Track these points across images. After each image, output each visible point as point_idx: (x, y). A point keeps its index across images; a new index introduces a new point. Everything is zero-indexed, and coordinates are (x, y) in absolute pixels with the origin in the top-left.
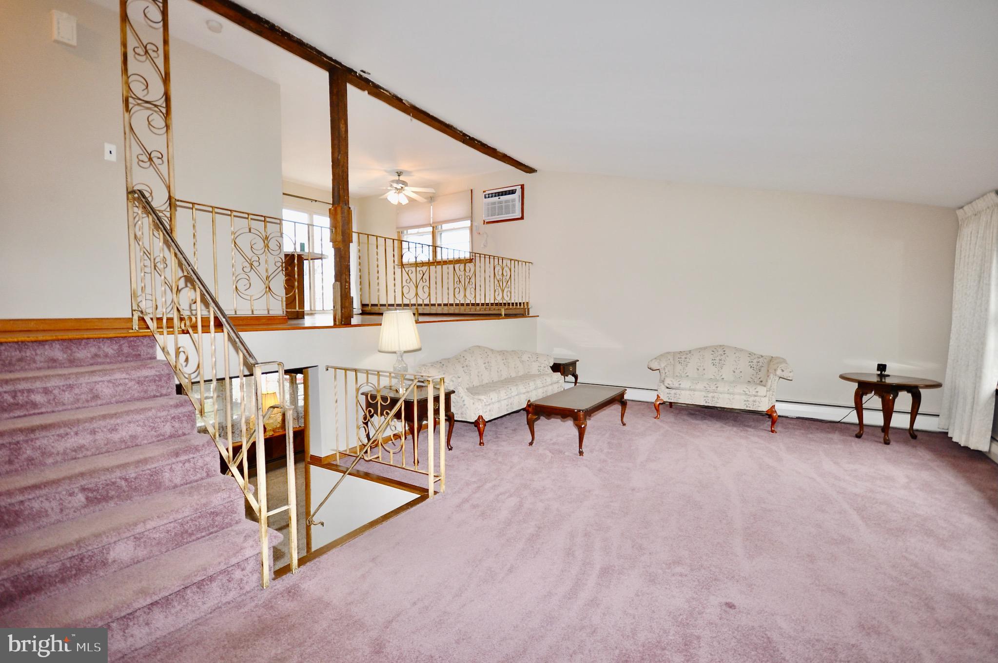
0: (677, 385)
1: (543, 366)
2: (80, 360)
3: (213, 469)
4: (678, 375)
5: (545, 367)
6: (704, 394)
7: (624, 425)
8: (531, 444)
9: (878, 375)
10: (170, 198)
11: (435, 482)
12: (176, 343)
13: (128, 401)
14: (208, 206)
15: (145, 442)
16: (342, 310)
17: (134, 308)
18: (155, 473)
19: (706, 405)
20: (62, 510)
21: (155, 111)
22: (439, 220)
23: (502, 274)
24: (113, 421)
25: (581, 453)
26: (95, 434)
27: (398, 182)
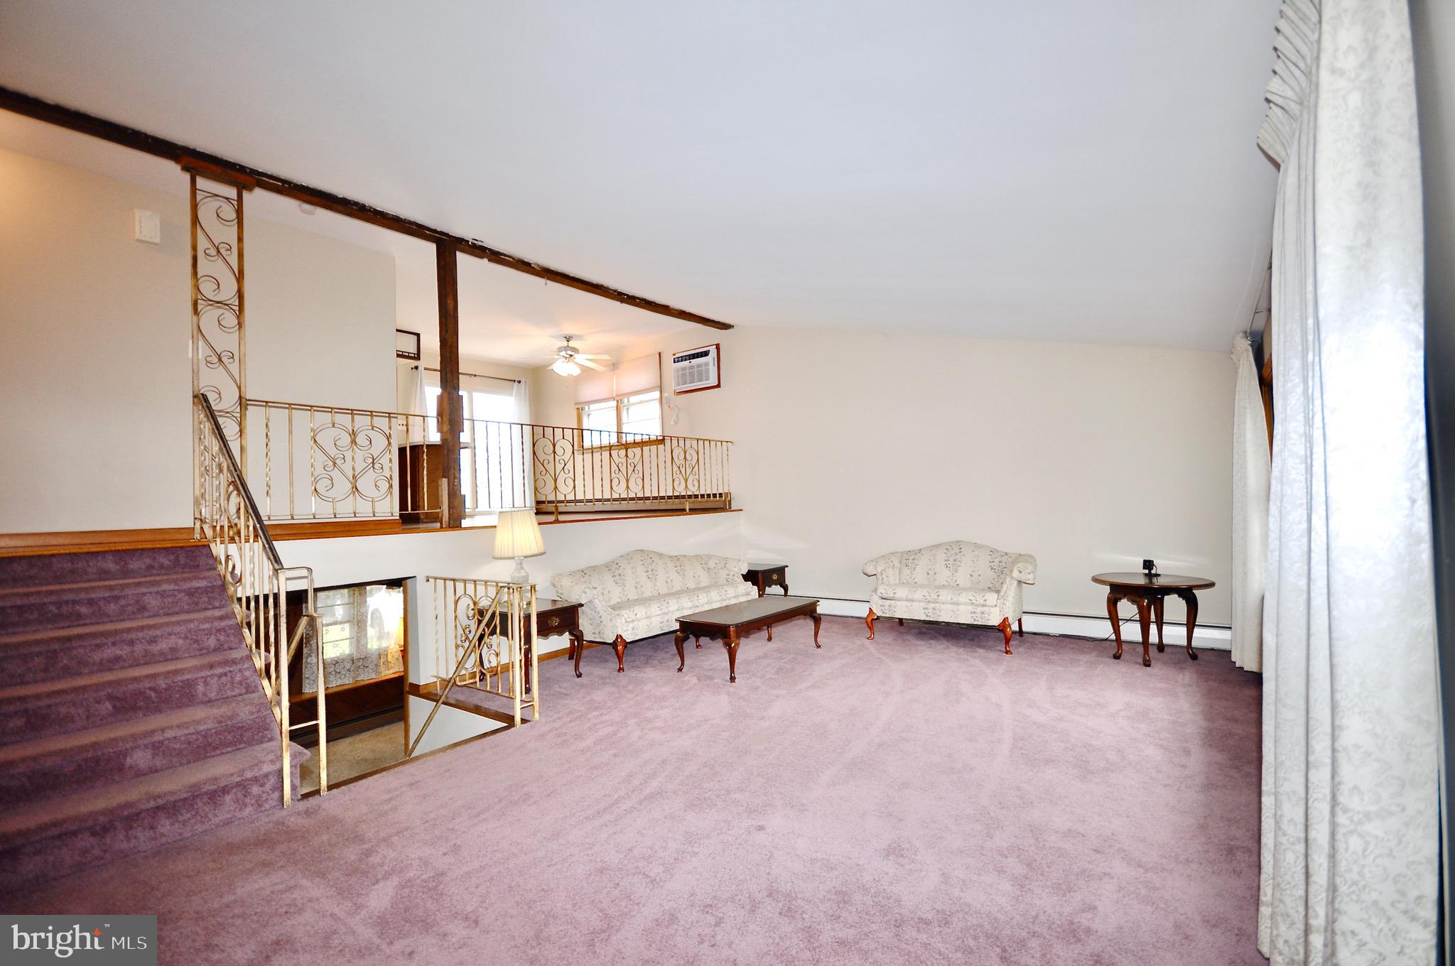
0: (891, 595)
1: (731, 574)
2: (132, 571)
3: (254, 684)
4: (905, 581)
5: (733, 576)
6: (923, 604)
7: (819, 647)
8: (680, 670)
9: (1146, 575)
10: (240, 397)
11: (521, 708)
12: (226, 551)
13: (177, 613)
14: (284, 403)
15: (187, 655)
16: (449, 511)
17: (196, 516)
18: (190, 684)
19: (927, 619)
20: (88, 717)
21: (226, 309)
22: (624, 392)
23: (685, 458)
24: (151, 633)
25: (733, 679)
26: (133, 645)
27: (567, 348)
